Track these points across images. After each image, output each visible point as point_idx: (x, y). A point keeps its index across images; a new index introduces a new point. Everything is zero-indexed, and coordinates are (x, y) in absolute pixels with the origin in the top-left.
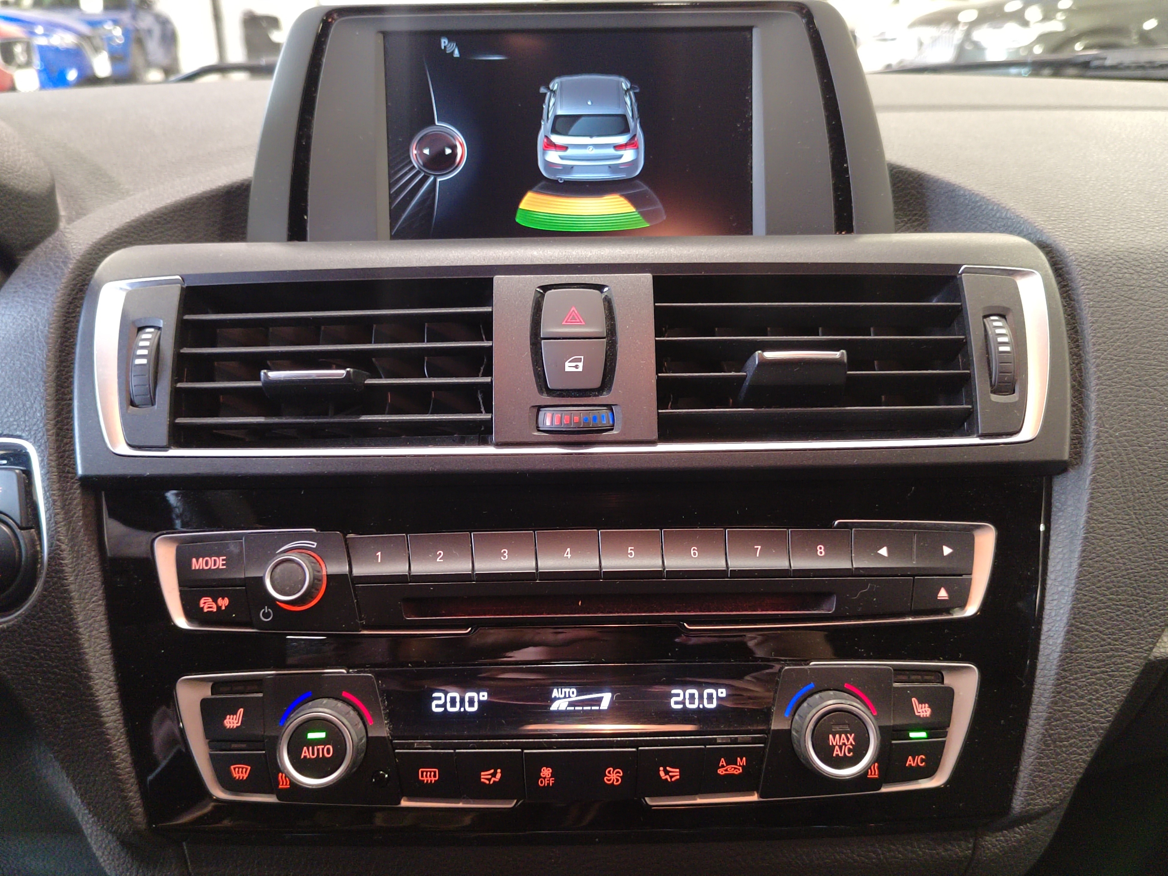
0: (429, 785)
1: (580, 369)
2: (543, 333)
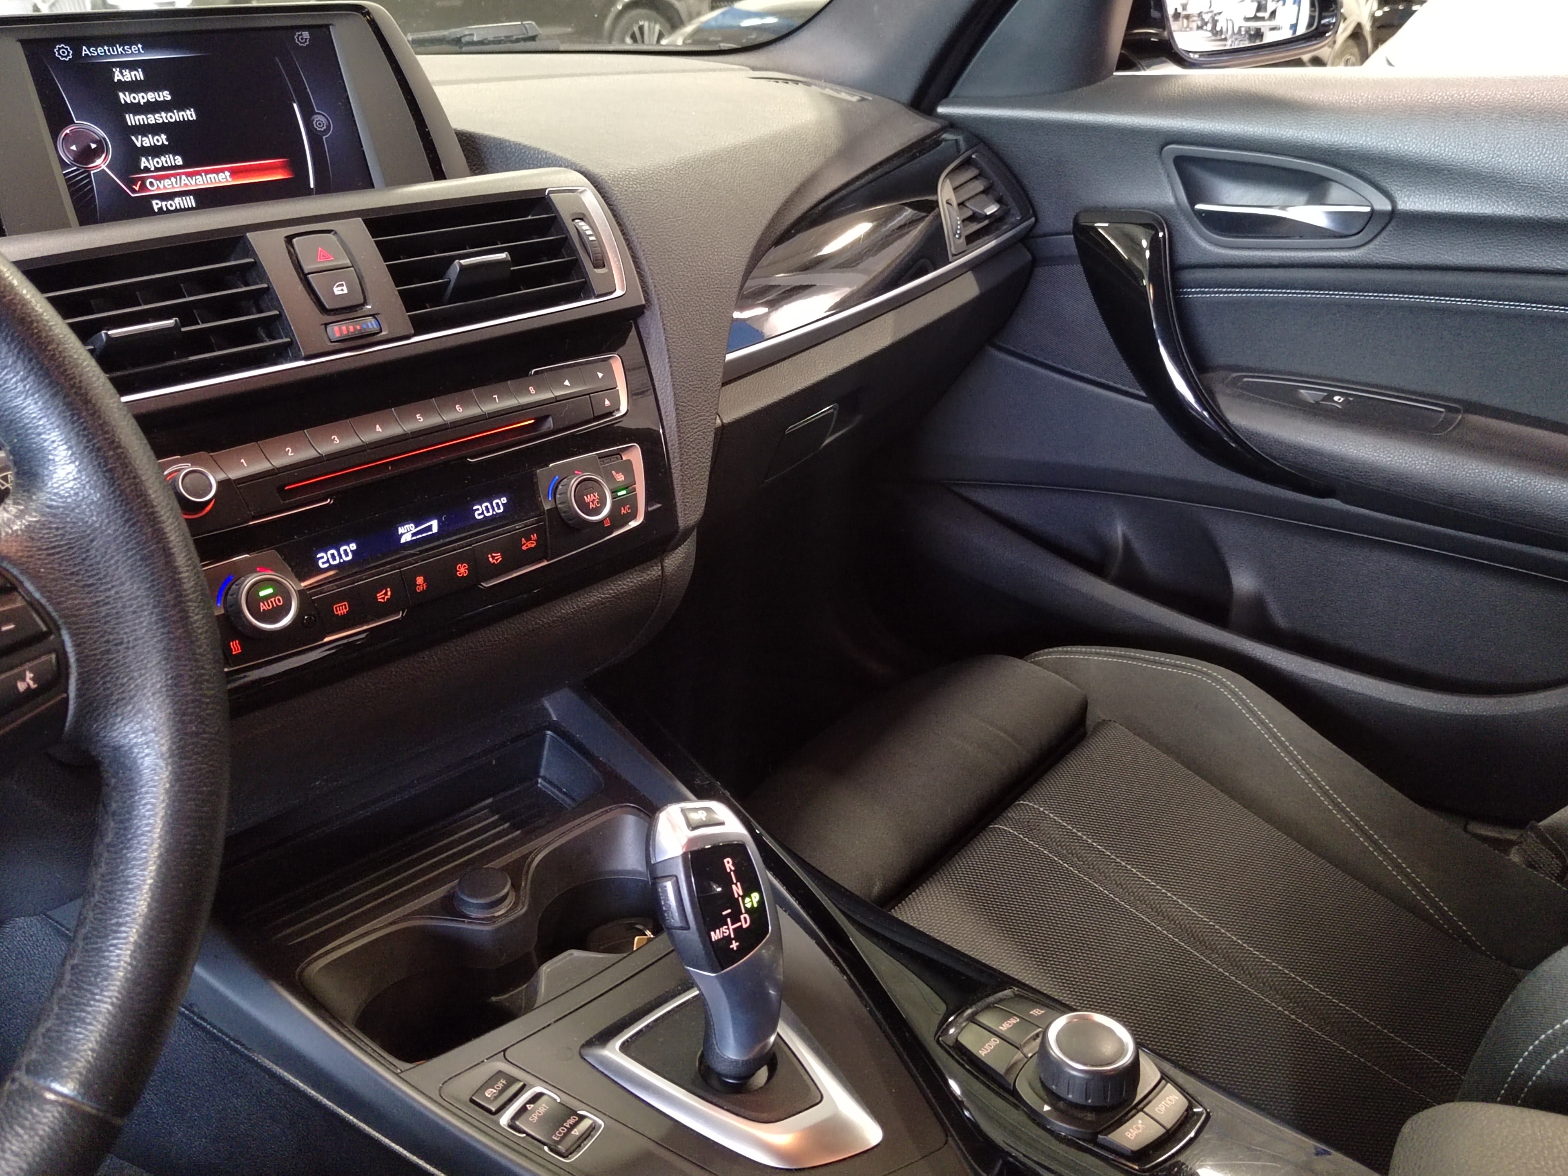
0: (343, 616)
1: (346, 291)
2: (307, 268)
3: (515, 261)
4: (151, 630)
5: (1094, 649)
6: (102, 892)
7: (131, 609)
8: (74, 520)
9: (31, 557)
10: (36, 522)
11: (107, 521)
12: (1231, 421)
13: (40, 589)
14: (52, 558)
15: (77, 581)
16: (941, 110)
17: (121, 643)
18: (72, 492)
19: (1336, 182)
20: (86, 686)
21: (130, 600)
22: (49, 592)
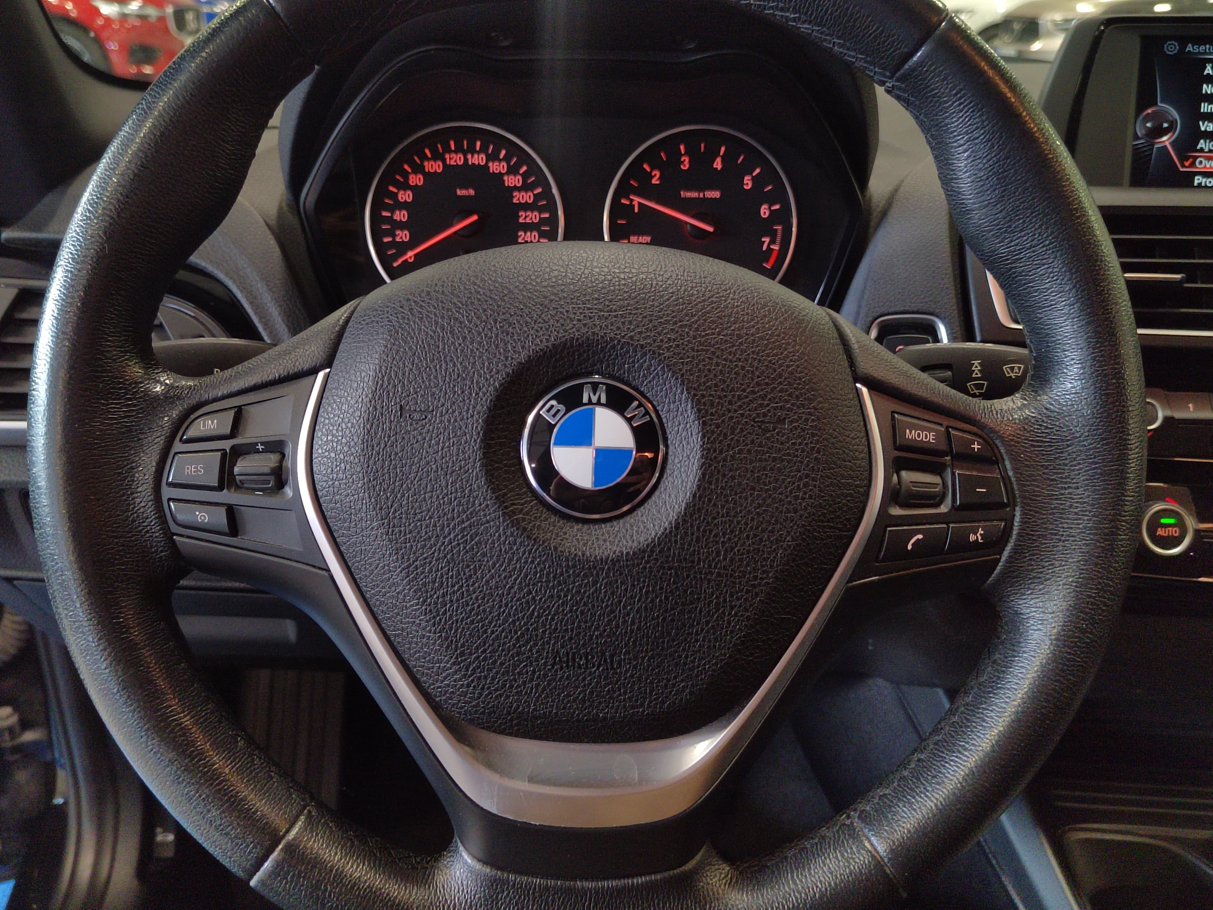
4: (1084, 533)
6: (962, 716)
7: (1076, 510)
8: (1062, 425)
9: (1019, 443)
10: (1034, 417)
11: (1087, 434)
13: (1014, 469)
14: (1033, 449)
15: (1044, 473)
17: (1056, 534)
18: (1069, 403)
20: (1017, 556)
21: (1077, 502)
22: (1021, 474)
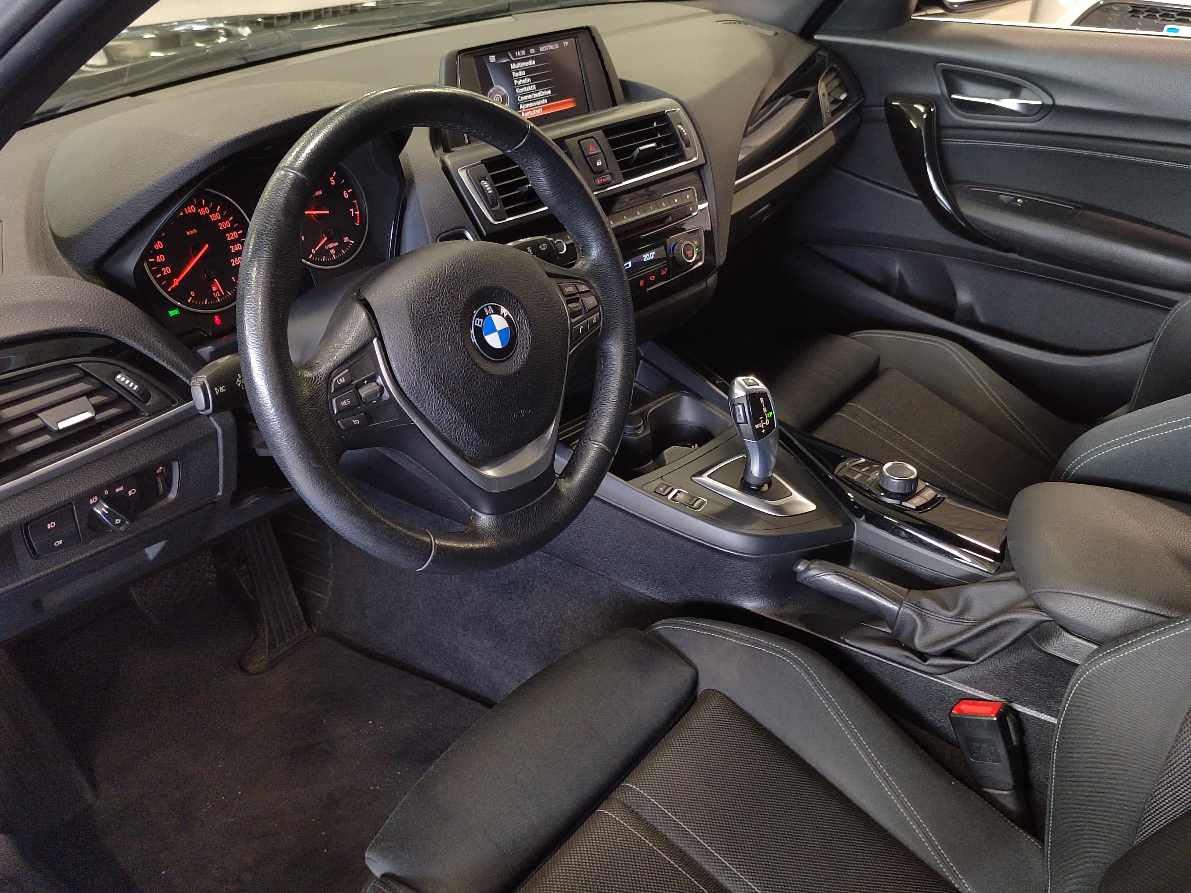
1: (601, 164)
2: (586, 155)
3: (658, 145)
5: (884, 331)
12: (963, 212)
16: (816, 37)
19: (1026, 88)
